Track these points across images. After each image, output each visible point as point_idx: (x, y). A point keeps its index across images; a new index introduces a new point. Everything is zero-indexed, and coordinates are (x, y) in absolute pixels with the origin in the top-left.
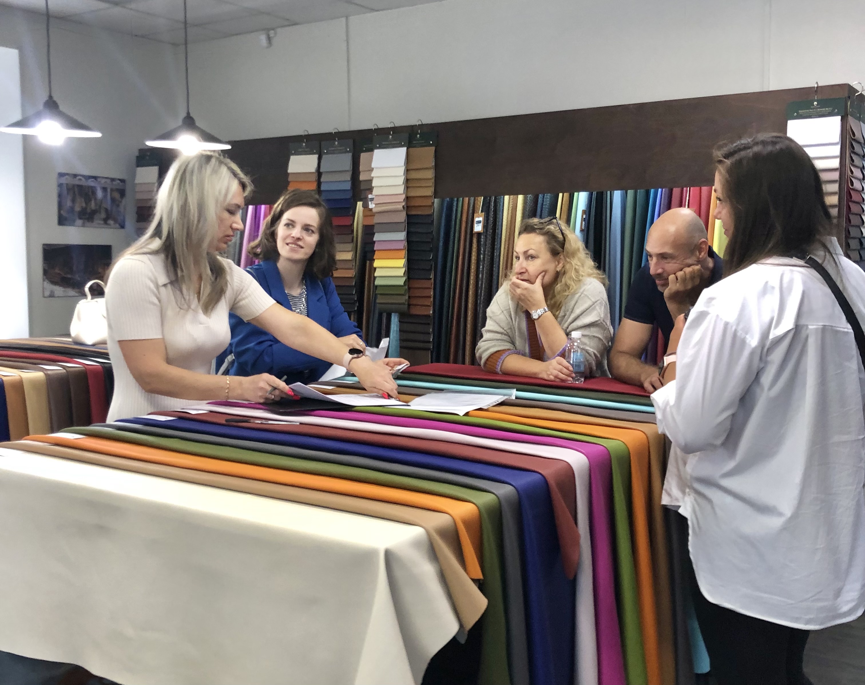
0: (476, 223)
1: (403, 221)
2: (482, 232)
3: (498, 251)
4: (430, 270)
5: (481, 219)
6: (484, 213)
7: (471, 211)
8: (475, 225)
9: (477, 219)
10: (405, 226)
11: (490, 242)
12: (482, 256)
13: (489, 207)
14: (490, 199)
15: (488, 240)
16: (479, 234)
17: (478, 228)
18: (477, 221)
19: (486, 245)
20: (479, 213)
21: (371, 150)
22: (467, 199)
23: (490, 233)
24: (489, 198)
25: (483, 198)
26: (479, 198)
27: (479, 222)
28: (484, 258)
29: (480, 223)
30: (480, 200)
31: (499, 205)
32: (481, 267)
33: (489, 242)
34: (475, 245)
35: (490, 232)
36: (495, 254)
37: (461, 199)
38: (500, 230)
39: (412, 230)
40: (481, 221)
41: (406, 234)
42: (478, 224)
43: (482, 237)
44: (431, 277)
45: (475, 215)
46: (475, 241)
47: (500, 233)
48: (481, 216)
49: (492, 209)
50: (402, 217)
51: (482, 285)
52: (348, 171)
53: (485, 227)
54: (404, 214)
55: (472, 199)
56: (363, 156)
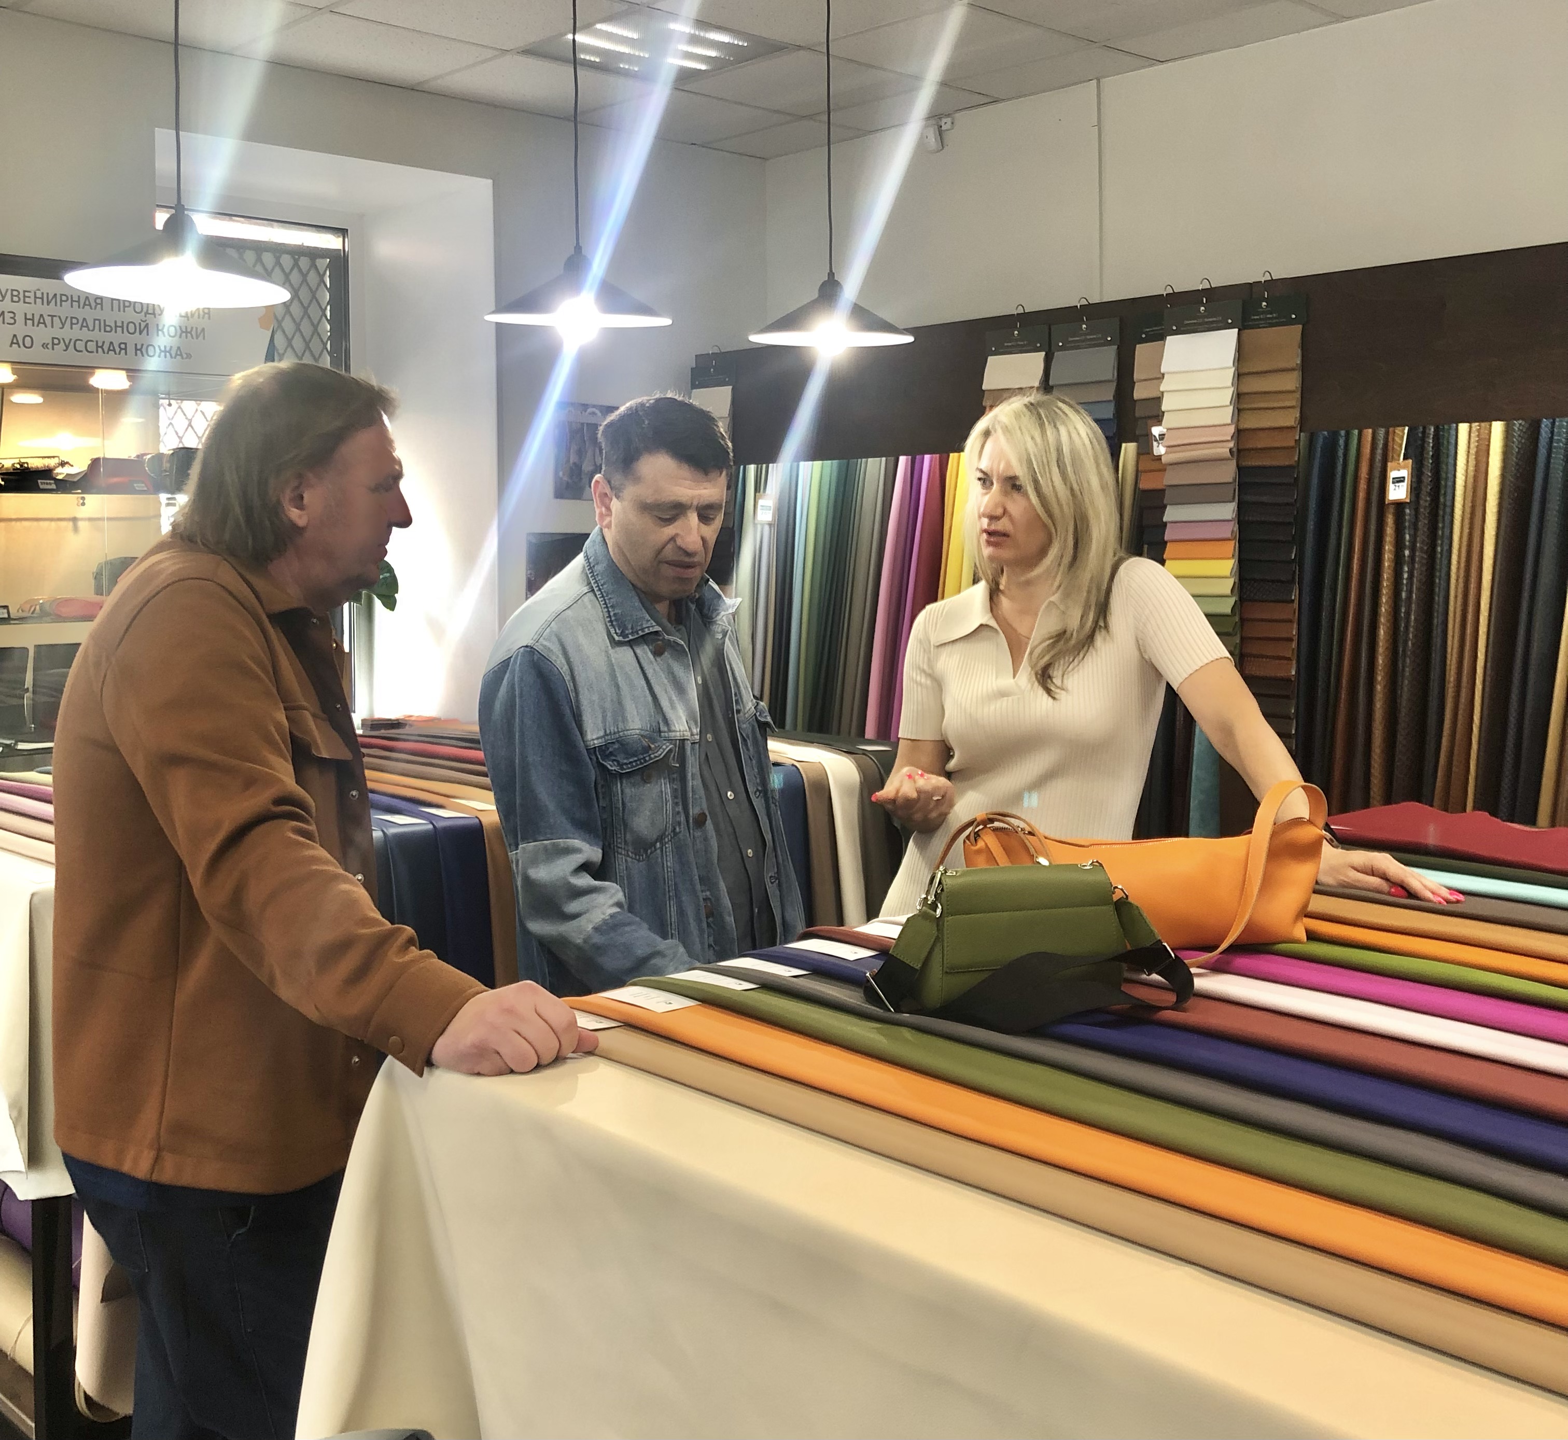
0: (1393, 483)
1: (1231, 480)
2: (1408, 501)
3: (1446, 541)
4: (1292, 581)
5: (1404, 473)
6: (1410, 461)
7: (1378, 457)
8: (1391, 487)
9: (1393, 474)
10: (1235, 491)
11: (1426, 522)
12: (1407, 553)
13: (1423, 448)
14: (1424, 432)
15: (1421, 517)
16: (1399, 505)
17: (1397, 493)
18: (1393, 478)
19: (1416, 529)
20: (1399, 460)
21: (1161, 337)
22: (1370, 431)
23: (1427, 504)
24: (1421, 429)
25: (1407, 428)
26: (1398, 430)
27: (1400, 480)
28: (1412, 557)
29: (1403, 481)
30: (1401, 434)
31: (1445, 442)
32: (1406, 576)
33: (1423, 523)
34: (1390, 530)
35: (1426, 501)
36: (1439, 549)
37: (1356, 432)
38: (1449, 497)
39: (1248, 498)
40: (1404, 478)
41: (1236, 508)
42: (1397, 484)
43: (1408, 511)
44: (1293, 597)
45: (1389, 464)
46: (1390, 520)
47: (1449, 503)
48: (1404, 468)
49: (1429, 451)
50: (1228, 473)
51: (1408, 614)
52: (1109, 381)
53: (1415, 489)
54: (1232, 467)
55: (1381, 432)
56: (1142, 351)
